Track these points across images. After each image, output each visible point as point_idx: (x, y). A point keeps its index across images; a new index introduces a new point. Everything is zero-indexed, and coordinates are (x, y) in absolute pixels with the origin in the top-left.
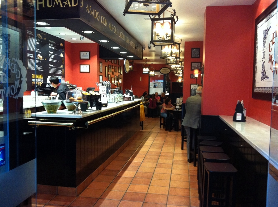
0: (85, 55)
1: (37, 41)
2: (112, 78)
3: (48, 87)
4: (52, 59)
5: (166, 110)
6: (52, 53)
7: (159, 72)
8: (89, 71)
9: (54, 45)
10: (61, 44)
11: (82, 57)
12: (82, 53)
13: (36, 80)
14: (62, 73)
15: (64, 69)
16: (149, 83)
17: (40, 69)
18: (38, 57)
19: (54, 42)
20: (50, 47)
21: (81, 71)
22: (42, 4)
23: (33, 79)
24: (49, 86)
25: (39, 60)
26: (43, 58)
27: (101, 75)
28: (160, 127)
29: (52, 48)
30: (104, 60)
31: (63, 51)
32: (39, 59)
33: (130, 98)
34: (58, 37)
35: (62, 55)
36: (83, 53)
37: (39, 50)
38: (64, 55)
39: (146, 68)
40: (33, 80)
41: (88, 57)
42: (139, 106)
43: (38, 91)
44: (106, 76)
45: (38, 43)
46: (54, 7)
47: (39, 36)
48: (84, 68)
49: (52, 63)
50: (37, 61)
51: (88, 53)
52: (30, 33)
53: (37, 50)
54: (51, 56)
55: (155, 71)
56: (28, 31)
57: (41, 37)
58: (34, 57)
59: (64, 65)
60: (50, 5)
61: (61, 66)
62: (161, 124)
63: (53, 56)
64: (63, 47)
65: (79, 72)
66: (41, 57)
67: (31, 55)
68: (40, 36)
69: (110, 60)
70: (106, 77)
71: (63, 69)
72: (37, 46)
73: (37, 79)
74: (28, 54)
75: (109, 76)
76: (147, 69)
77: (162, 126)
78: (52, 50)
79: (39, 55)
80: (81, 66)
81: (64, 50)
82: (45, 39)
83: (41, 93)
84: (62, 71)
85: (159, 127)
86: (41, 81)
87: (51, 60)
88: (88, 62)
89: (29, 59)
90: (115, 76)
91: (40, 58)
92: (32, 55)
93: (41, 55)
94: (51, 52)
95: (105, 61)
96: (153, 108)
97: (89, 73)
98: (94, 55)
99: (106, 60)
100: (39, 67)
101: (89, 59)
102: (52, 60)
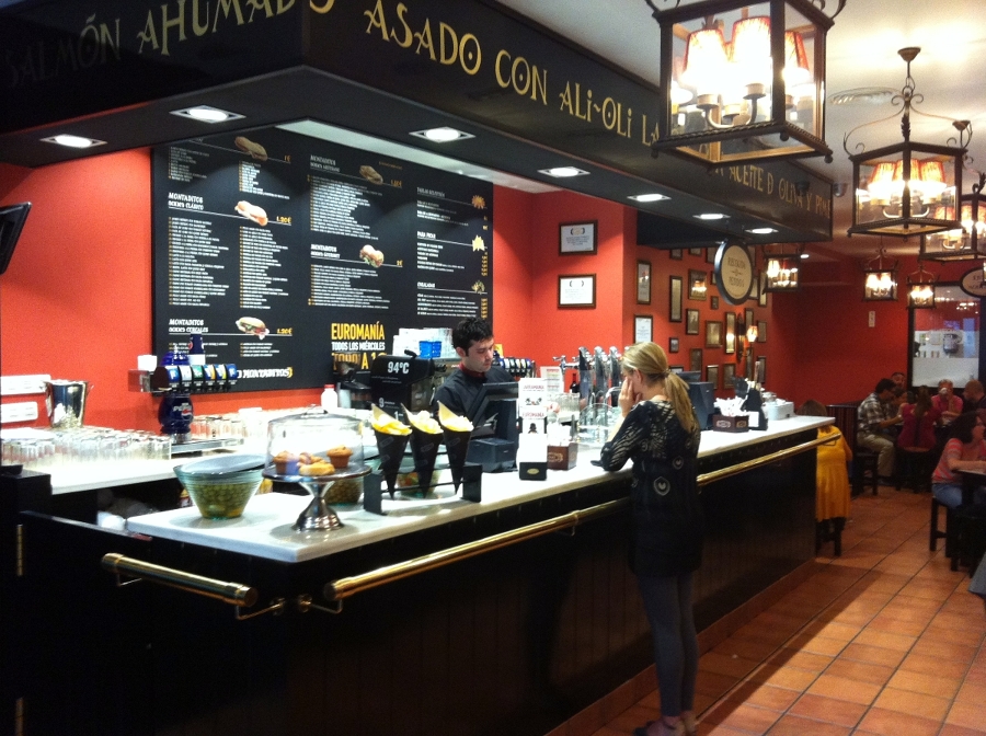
0: (577, 238)
1: (357, 196)
2: (707, 323)
3: (394, 372)
4: (430, 259)
5: (955, 471)
6: (432, 236)
7: (957, 289)
8: (590, 301)
9: (442, 207)
10: (478, 202)
11: (566, 247)
12: (566, 231)
13: (355, 344)
14: (478, 312)
15: (490, 297)
16: (911, 336)
17: (372, 304)
18: (365, 255)
19: (442, 195)
20: (420, 214)
21: (563, 302)
22: (177, 27)
23: (338, 340)
24: (397, 370)
25: (370, 267)
26: (386, 260)
27: (647, 313)
28: (933, 547)
29: (433, 216)
30: (667, 252)
31: (485, 228)
32: (367, 262)
33: (746, 418)
34: (461, 173)
35: (478, 244)
36: (569, 228)
37: (366, 230)
38: (488, 242)
39: (879, 273)
40: (336, 346)
41: (589, 246)
42: (812, 451)
43: (353, 391)
44: (676, 316)
45: (366, 203)
46: (214, 30)
47: (366, 174)
48: (575, 291)
49: (427, 276)
50: (358, 273)
51: (590, 229)
52: (323, 164)
53: (358, 230)
54: (428, 250)
55: (934, 286)
56: (312, 158)
57: (379, 176)
58: (341, 258)
59: (488, 282)
60: (202, 24)
61: (476, 288)
62: (935, 535)
63: (434, 251)
64: (488, 213)
65: (555, 306)
66: (379, 255)
67: (327, 248)
68: (371, 173)
69: (698, 251)
70: (671, 320)
71: (483, 296)
72: (358, 214)
73: (355, 341)
74: (313, 247)
75: (694, 315)
76: (886, 277)
77: (941, 543)
78: (428, 226)
79: (368, 249)
80: (565, 283)
81: (490, 222)
82: (397, 184)
83: (359, 399)
84: (479, 304)
85: (926, 548)
86: (376, 348)
87: (423, 264)
88: (589, 267)
89: (316, 267)
90: (726, 314)
91: (371, 258)
92: (335, 249)
93: (376, 249)
94: (426, 232)
95: (671, 257)
96: (919, 450)
97: (592, 307)
98: (610, 235)
99: (676, 253)
100: (365, 294)
101: (594, 253)
102: (431, 266)
